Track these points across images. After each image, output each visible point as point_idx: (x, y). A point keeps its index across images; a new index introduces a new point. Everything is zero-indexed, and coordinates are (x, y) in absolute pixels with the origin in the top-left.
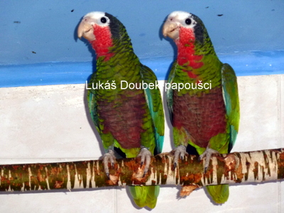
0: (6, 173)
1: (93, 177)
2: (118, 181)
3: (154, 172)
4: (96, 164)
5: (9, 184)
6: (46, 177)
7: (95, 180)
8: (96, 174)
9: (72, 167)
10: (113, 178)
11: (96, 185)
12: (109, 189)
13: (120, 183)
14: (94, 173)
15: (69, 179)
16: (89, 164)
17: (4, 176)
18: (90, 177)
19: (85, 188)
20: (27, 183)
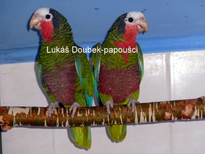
0: (91, 112)
1: (154, 114)
2: (171, 116)
3: (197, 109)
4: (155, 104)
5: (93, 120)
6: (120, 114)
7: (155, 116)
8: (156, 112)
9: (138, 107)
10: (167, 114)
11: (156, 120)
12: (166, 122)
13: (173, 118)
14: (154, 111)
15: (136, 115)
16: (150, 105)
17: (90, 114)
18: (151, 114)
19: (148, 122)
20: (106, 119)
